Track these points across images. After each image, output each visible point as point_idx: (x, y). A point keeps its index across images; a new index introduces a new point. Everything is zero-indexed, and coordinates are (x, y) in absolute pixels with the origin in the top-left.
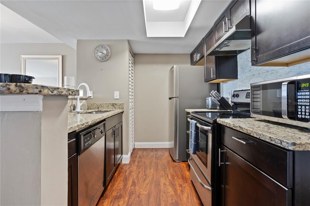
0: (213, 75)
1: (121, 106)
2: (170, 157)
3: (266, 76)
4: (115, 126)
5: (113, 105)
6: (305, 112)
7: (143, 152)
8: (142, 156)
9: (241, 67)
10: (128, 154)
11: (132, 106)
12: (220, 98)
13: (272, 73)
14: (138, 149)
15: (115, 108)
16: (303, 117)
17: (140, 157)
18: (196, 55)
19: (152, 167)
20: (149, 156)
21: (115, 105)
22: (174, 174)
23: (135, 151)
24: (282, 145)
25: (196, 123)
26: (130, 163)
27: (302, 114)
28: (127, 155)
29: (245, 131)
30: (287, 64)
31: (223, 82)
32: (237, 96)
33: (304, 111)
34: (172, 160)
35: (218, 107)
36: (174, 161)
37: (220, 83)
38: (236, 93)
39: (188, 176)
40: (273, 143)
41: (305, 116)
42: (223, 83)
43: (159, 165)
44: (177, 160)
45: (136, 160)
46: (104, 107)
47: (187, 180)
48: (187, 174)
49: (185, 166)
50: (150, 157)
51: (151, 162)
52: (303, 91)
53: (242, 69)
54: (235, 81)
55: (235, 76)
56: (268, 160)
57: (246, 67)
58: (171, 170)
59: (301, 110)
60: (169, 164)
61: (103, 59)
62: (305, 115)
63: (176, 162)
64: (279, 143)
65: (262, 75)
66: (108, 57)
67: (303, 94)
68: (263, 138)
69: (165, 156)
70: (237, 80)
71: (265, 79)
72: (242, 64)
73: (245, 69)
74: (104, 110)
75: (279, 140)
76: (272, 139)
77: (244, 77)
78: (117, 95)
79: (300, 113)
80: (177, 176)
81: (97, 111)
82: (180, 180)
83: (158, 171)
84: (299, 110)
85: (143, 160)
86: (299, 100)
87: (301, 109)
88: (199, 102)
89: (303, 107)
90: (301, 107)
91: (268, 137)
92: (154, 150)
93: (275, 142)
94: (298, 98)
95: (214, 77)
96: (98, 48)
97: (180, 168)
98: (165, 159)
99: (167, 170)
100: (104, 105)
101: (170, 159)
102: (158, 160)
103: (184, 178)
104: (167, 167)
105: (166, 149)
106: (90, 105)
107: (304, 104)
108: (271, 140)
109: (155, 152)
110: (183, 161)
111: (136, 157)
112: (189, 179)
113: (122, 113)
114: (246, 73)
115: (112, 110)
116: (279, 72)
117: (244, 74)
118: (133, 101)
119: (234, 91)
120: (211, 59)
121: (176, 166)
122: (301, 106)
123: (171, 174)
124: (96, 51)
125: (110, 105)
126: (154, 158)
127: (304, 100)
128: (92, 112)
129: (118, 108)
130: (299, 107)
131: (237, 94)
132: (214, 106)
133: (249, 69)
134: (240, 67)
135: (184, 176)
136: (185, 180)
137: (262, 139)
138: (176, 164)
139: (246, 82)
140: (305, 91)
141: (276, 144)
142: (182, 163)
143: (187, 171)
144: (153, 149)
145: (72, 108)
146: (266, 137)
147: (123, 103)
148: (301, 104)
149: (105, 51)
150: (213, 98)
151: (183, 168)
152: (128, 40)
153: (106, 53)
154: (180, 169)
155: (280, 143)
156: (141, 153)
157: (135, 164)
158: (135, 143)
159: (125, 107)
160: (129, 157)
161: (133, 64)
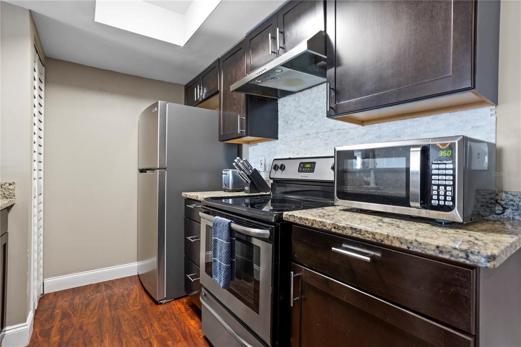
0: (241, 128)
2: (145, 296)
3: (329, 137)
6: (445, 196)
7: (73, 299)
8: (69, 311)
9: (285, 120)
10: (25, 321)
11: (39, 187)
12: (251, 171)
13: (338, 134)
14: (55, 293)
16: (440, 203)
17: (65, 315)
18: (200, 89)
19: (107, 334)
20: (92, 307)
22: (165, 334)
23: (46, 302)
24: (468, 260)
25: (230, 224)
27: (438, 200)
29: (367, 235)
30: (362, 122)
31: (248, 142)
32: (282, 168)
33: (443, 194)
34: (151, 301)
35: (247, 188)
36: (157, 303)
37: (241, 145)
38: (279, 163)
39: (195, 328)
40: (447, 257)
41: (445, 203)
42: (249, 145)
43: (122, 322)
44: (165, 299)
45: (52, 328)
47: (195, 339)
48: (192, 326)
49: (183, 309)
50: (94, 309)
51: (100, 322)
52: (441, 162)
53: (287, 122)
54: (273, 143)
55: (272, 134)
56: (422, 288)
57: (293, 121)
58: (156, 325)
59: (438, 192)
60: (146, 312)
62: (445, 200)
63: (161, 303)
64: (461, 257)
65: (323, 135)
67: (442, 167)
68: (417, 248)
69: (133, 296)
70: (276, 141)
71: (327, 142)
72: (286, 116)
73: (291, 124)
75: (462, 251)
76: (444, 250)
77: (291, 136)
79: (435, 197)
80: (171, 336)
82: (180, 344)
83: (124, 340)
84: (435, 192)
85: (74, 320)
86: (433, 177)
87: (438, 190)
88: (204, 179)
89: (442, 188)
90: (438, 188)
91: (431, 247)
92: (103, 288)
93: (452, 256)
94: (433, 173)
95: (241, 132)
97: (173, 317)
98: (134, 303)
99: (145, 331)
101: (147, 300)
102: (116, 309)
103: (188, 337)
104: (144, 322)
105: (131, 278)
107: (444, 182)
108: (441, 252)
109: (106, 290)
110: (175, 299)
111: (52, 317)
112: (200, 336)
113: (6, 209)
114: (294, 130)
116: (349, 132)
117: (289, 132)
118: (42, 176)
119: (275, 160)
120: (235, 99)
121: (163, 314)
122: (439, 186)
123: (156, 337)
126: (107, 308)
127: (444, 177)
130: (435, 188)
131: (282, 165)
132: (238, 185)
133: (300, 125)
134: (283, 119)
135: (187, 331)
136: (191, 341)
137: (415, 250)
138: (161, 308)
139: (293, 145)
140: (444, 162)
141: (453, 259)
142: (174, 302)
143: (189, 319)
144: (98, 285)
146: (428, 247)
147: (11, 182)
148: (437, 182)
150: (238, 171)
151: (179, 314)
152: (30, 10)
154: (175, 317)
155: (465, 257)
156: (68, 303)
157: (50, 340)
158: (45, 282)
159: (17, 192)
160: (28, 327)
161: (42, 82)
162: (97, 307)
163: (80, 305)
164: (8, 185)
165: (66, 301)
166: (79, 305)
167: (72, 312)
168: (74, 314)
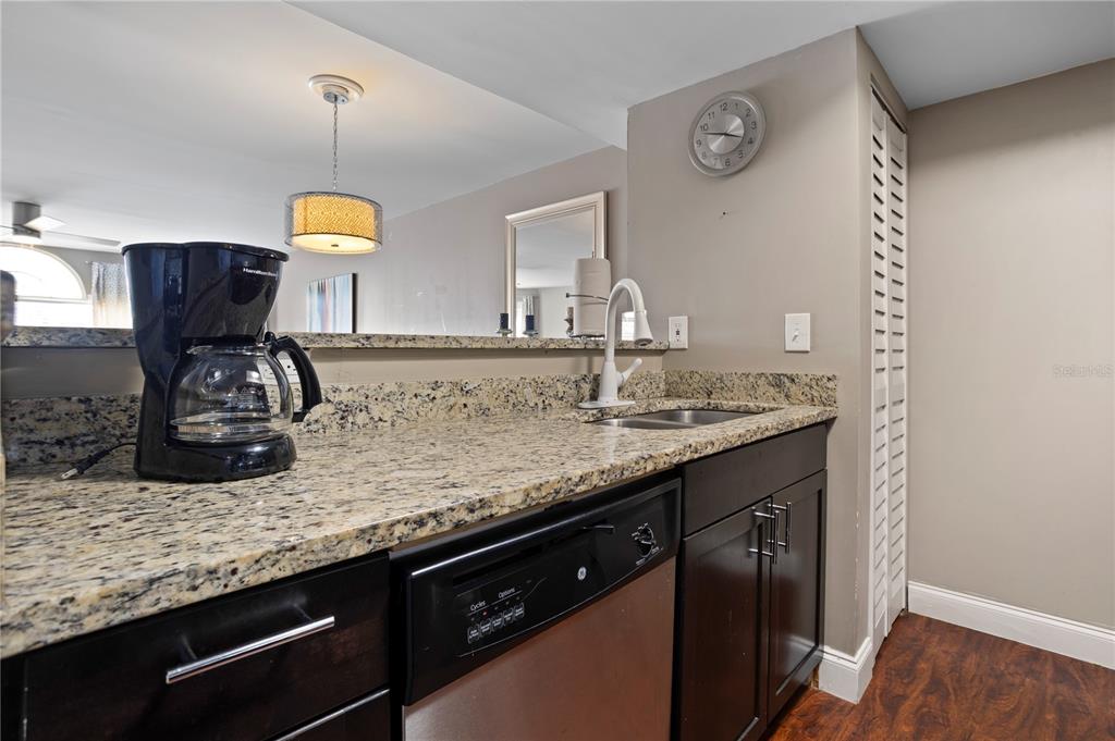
1: (820, 389)
4: (770, 496)
5: (778, 382)
7: (963, 656)
8: (948, 682)
10: (853, 653)
11: (895, 387)
14: (929, 621)
15: (787, 396)
17: (936, 684)
20: (1004, 705)
21: (788, 384)
23: (909, 633)
26: (868, 708)
28: (844, 650)
45: (904, 698)
46: (735, 391)
61: (728, 163)
66: (751, 151)
74: (733, 404)
78: (798, 331)
81: (702, 409)
85: (954, 712)
96: (705, 120)
100: (737, 381)
106: (677, 379)
109: (1055, 681)
111: (910, 673)
115: (773, 405)
118: (904, 364)
124: (698, 134)
125: (762, 382)
128: (680, 409)
129: (802, 398)
145: (586, 388)
147: (830, 375)
149: (738, 121)
152: (857, 27)
153: (741, 132)
156: (949, 659)
157: (895, 726)
158: (910, 586)
159: (839, 395)
160: (857, 667)
161: (900, 167)
162: (1018, 718)
163: (976, 683)
164: (825, 380)
165: (946, 652)
166: (972, 680)
167: (954, 689)
168: (956, 696)
